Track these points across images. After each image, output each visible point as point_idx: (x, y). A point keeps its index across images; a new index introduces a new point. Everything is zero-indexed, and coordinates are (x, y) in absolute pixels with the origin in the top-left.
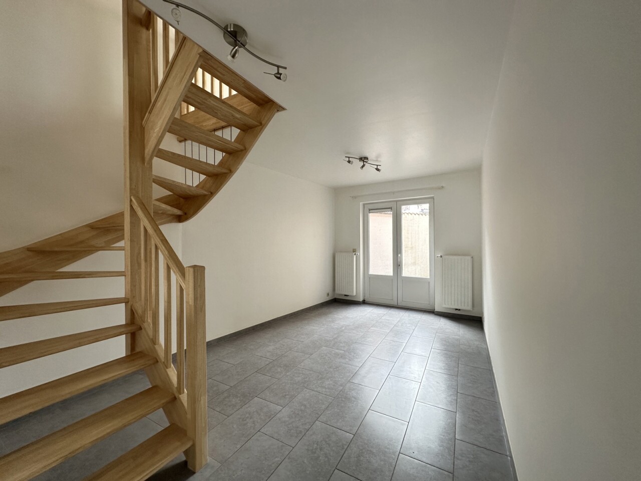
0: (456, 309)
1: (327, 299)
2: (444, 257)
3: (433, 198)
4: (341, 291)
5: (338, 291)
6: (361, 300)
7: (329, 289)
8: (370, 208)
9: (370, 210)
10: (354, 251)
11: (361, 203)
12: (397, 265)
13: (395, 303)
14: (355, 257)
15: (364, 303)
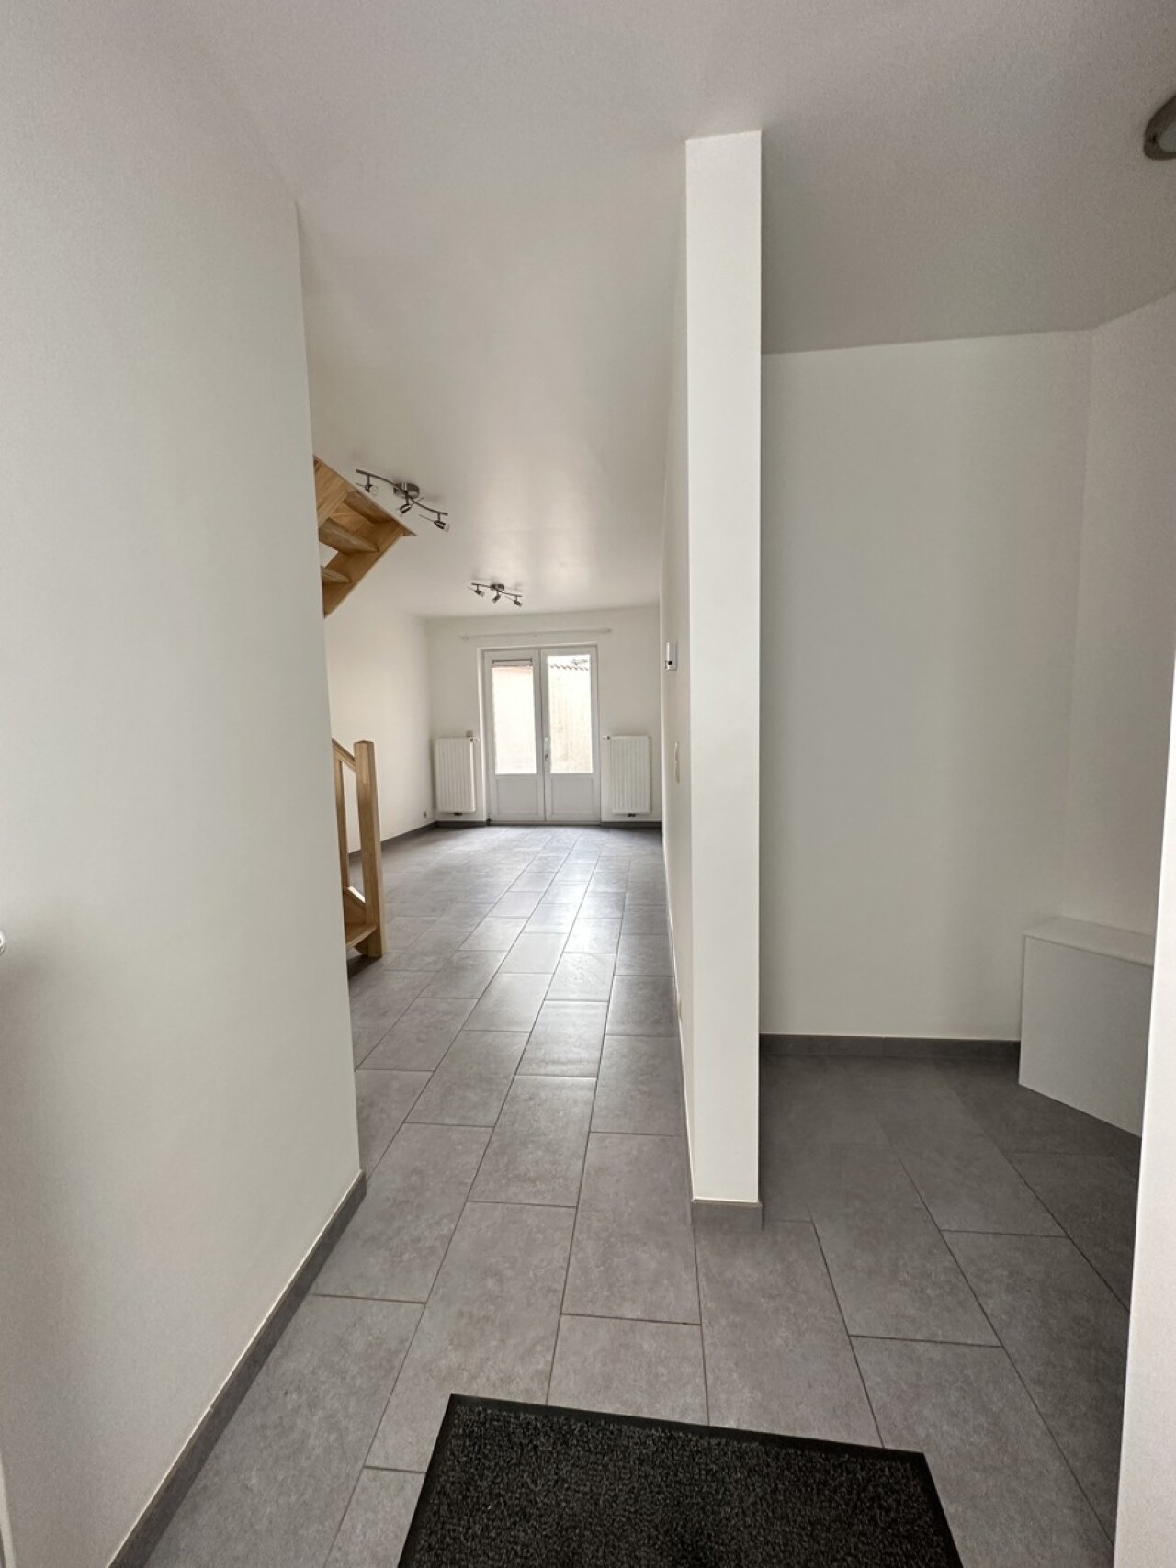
0: (630, 815)
1: (423, 823)
2: (614, 738)
3: (596, 646)
4: (448, 807)
5: (442, 808)
6: (484, 819)
7: (427, 807)
8: (495, 658)
9: (494, 662)
10: (469, 734)
11: (479, 649)
12: (543, 756)
13: (540, 818)
14: (471, 744)
15: (489, 823)
